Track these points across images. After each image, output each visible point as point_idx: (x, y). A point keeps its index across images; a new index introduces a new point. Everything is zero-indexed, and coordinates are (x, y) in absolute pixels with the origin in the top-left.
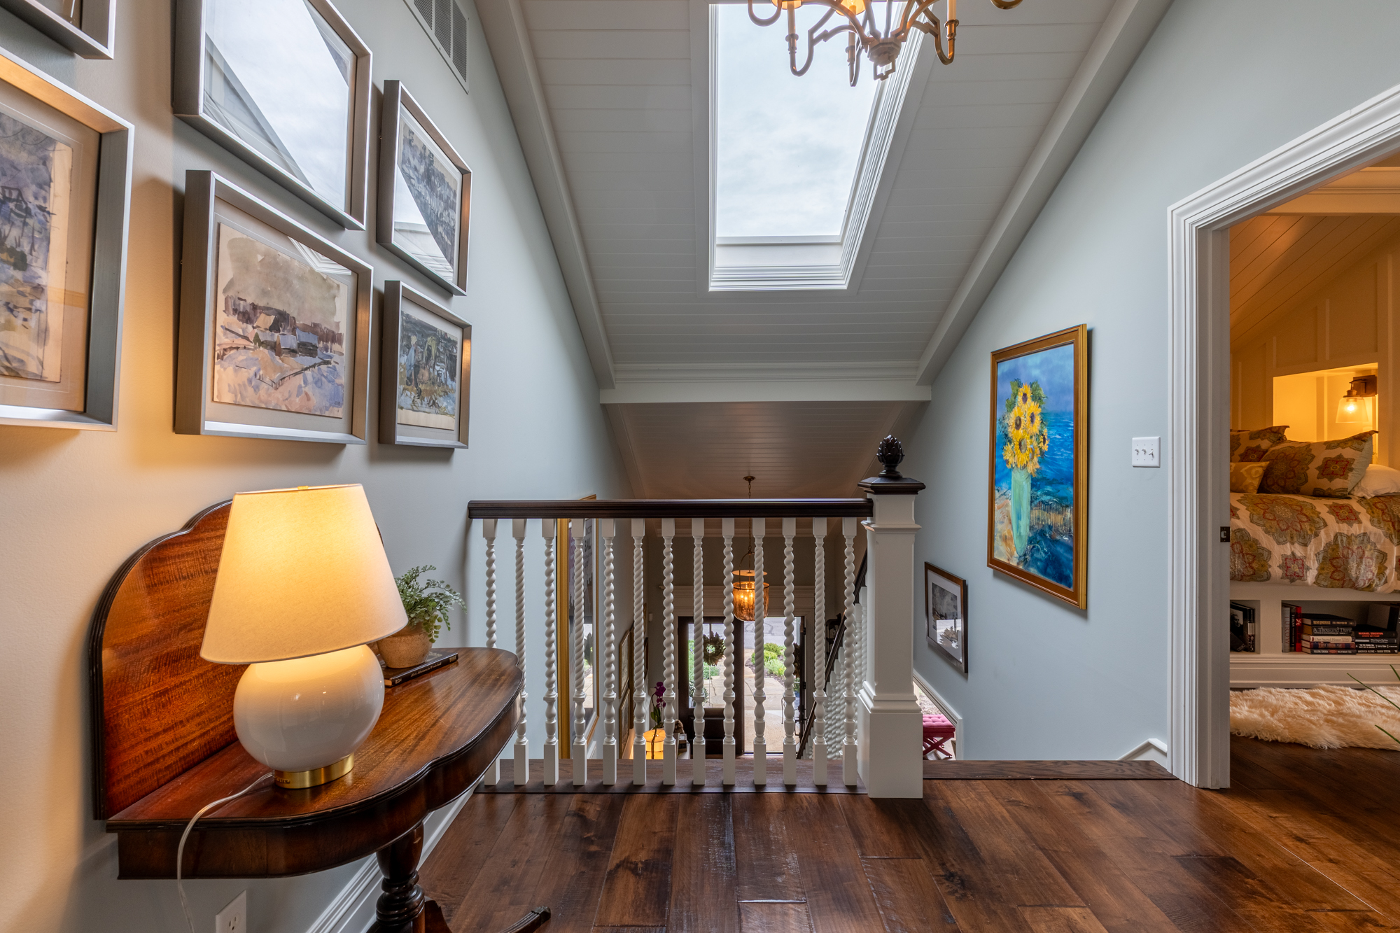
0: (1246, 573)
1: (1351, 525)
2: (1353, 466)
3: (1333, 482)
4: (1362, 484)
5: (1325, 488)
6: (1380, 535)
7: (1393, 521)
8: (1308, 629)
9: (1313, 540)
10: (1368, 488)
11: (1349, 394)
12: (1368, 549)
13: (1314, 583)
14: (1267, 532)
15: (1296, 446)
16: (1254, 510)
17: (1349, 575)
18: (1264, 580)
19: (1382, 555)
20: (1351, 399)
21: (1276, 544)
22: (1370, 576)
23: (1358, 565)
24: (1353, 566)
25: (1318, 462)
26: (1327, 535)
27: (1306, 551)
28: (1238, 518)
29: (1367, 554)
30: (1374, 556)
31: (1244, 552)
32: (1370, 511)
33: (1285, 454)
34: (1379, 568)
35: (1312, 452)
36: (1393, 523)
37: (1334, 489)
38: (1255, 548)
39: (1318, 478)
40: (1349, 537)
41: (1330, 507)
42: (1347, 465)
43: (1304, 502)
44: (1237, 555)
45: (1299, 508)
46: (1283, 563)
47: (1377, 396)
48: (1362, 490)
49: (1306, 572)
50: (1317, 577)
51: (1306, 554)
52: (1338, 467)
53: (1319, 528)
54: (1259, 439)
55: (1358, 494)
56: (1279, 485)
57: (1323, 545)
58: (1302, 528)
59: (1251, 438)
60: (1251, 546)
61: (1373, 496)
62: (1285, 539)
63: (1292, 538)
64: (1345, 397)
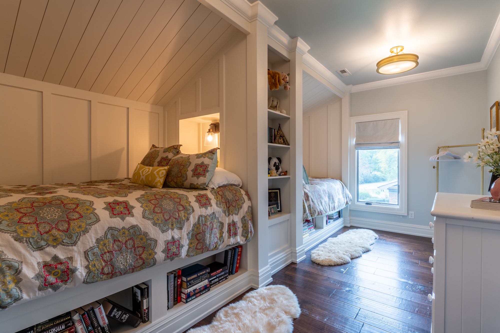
0: (137, 265)
1: (206, 208)
2: (209, 169)
3: (199, 179)
4: (213, 180)
5: (195, 184)
6: (220, 212)
7: (226, 202)
8: (185, 285)
9: (186, 224)
10: (215, 182)
11: (209, 131)
12: (215, 223)
13: (186, 256)
14: (155, 224)
15: (184, 156)
16: (147, 206)
17: (206, 244)
18: (152, 266)
19: (221, 225)
20: (210, 134)
21: (161, 233)
22: (216, 240)
23: (210, 235)
24: (207, 237)
25: (192, 167)
26: (194, 217)
27: (181, 233)
28: (133, 216)
29: (215, 226)
30: (218, 226)
31: (136, 246)
32: (216, 197)
33: (178, 161)
34: (220, 233)
35: (190, 160)
36: (226, 203)
37: (199, 184)
38: (145, 240)
39: (192, 177)
40: (205, 217)
41: (197, 197)
42: (206, 168)
43: (182, 195)
44: (129, 250)
45: (178, 200)
46: (165, 247)
47: (219, 133)
48: (213, 183)
49: (181, 250)
50: (188, 251)
51: (181, 235)
52: (202, 169)
53: (189, 214)
54: (168, 152)
55: (211, 186)
56: (174, 181)
57: (192, 226)
58: (179, 216)
59: (164, 152)
60: (142, 239)
61: (217, 187)
62: (168, 227)
63: (172, 225)
64: (208, 132)
